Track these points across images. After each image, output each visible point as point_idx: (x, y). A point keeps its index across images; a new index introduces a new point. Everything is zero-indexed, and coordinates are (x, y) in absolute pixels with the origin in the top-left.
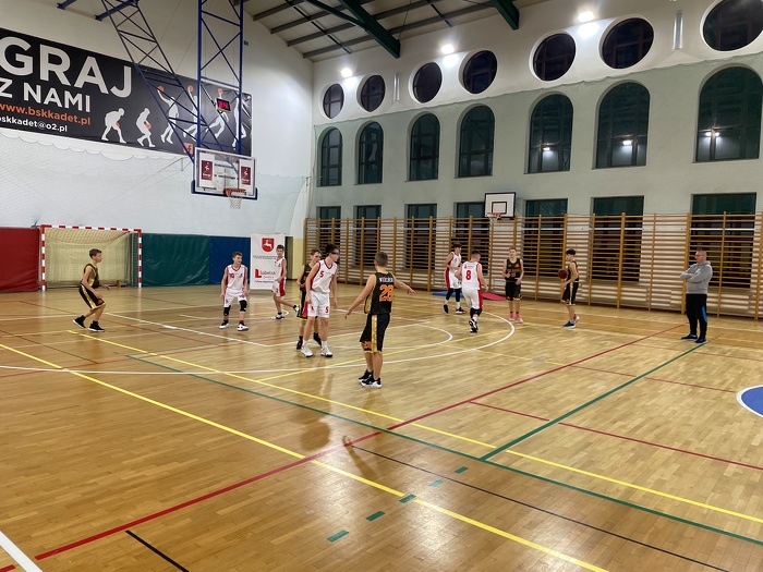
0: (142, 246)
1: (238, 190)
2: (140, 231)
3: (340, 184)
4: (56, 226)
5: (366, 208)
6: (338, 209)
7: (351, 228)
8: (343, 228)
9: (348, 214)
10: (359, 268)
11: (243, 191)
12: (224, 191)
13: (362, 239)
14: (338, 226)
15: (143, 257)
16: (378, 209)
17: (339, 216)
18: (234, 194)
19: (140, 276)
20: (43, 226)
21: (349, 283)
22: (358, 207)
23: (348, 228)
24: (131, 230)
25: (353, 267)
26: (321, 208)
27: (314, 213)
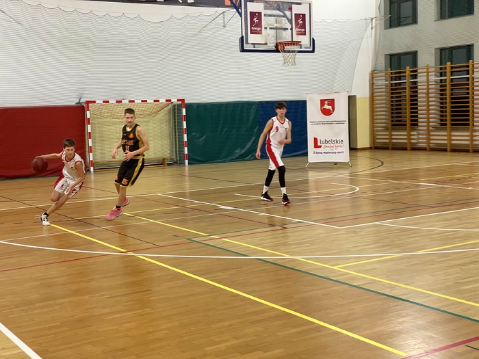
0: (187, 118)
1: (293, 43)
2: (183, 101)
3: (415, 21)
4: (99, 102)
5: (451, 50)
6: (414, 55)
7: (433, 78)
8: (421, 79)
9: (427, 60)
10: (445, 130)
11: (298, 43)
12: (277, 46)
13: (448, 92)
14: (415, 76)
15: (188, 131)
16: (469, 49)
17: (415, 64)
18: (287, 48)
19: (186, 152)
20: (88, 102)
21: (432, 150)
22: (442, 50)
23: (428, 77)
24: (174, 100)
25: (437, 129)
26: (391, 56)
27: (382, 63)
